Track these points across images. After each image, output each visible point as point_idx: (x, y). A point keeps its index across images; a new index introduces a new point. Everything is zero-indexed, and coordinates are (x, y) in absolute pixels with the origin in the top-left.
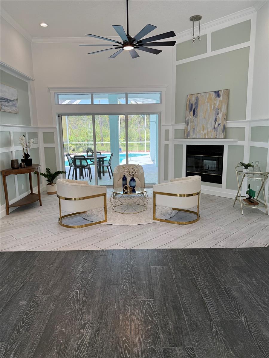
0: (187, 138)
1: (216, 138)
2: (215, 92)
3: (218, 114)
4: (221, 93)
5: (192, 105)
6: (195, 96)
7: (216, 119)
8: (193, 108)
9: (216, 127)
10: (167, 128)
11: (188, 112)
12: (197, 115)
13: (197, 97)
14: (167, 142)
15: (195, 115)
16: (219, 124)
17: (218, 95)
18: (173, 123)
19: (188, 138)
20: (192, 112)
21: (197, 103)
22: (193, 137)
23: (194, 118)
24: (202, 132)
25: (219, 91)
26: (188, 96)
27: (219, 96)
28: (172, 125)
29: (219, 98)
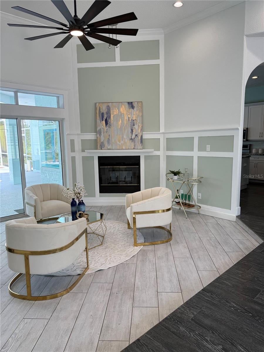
0: (101, 149)
1: (134, 149)
2: (128, 103)
3: (134, 125)
4: (135, 105)
5: (103, 114)
6: (106, 105)
7: (132, 130)
8: (105, 118)
9: (133, 138)
10: (72, 137)
11: (98, 121)
12: (110, 125)
13: (108, 106)
14: (73, 154)
15: (108, 125)
16: (136, 135)
17: (131, 107)
18: (79, 132)
19: (103, 149)
20: (104, 122)
21: (108, 113)
22: (109, 148)
23: (107, 128)
24: (118, 143)
25: (133, 103)
26: (97, 104)
27: (133, 107)
28: (78, 134)
29: (133, 109)
